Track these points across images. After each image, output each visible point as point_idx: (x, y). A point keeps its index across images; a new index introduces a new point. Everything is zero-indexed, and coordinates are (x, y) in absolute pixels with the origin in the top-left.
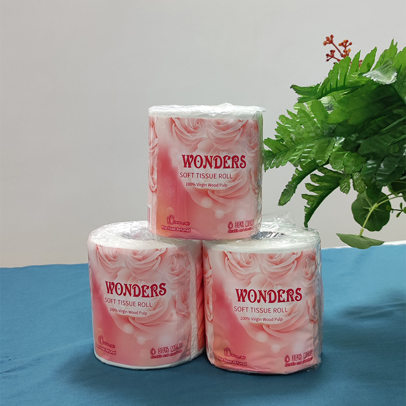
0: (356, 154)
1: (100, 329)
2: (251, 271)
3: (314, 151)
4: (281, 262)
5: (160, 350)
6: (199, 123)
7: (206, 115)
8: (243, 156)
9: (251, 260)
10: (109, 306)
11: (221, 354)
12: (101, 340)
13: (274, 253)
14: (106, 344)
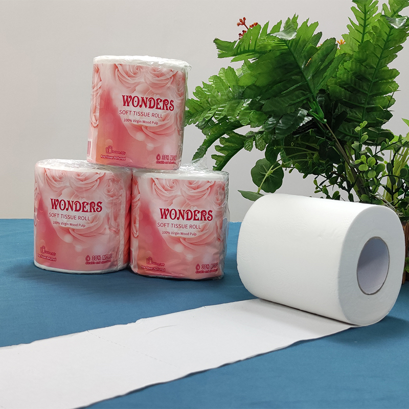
0: (260, 112)
1: (43, 241)
2: (173, 193)
3: (226, 109)
4: (198, 187)
5: (94, 258)
6: (138, 69)
7: (145, 63)
8: (172, 101)
9: (174, 185)
10: (52, 219)
11: (144, 263)
12: (43, 249)
13: (193, 180)
14: (48, 252)
